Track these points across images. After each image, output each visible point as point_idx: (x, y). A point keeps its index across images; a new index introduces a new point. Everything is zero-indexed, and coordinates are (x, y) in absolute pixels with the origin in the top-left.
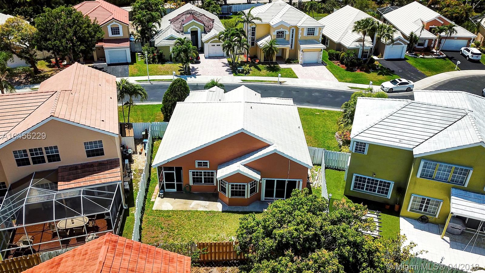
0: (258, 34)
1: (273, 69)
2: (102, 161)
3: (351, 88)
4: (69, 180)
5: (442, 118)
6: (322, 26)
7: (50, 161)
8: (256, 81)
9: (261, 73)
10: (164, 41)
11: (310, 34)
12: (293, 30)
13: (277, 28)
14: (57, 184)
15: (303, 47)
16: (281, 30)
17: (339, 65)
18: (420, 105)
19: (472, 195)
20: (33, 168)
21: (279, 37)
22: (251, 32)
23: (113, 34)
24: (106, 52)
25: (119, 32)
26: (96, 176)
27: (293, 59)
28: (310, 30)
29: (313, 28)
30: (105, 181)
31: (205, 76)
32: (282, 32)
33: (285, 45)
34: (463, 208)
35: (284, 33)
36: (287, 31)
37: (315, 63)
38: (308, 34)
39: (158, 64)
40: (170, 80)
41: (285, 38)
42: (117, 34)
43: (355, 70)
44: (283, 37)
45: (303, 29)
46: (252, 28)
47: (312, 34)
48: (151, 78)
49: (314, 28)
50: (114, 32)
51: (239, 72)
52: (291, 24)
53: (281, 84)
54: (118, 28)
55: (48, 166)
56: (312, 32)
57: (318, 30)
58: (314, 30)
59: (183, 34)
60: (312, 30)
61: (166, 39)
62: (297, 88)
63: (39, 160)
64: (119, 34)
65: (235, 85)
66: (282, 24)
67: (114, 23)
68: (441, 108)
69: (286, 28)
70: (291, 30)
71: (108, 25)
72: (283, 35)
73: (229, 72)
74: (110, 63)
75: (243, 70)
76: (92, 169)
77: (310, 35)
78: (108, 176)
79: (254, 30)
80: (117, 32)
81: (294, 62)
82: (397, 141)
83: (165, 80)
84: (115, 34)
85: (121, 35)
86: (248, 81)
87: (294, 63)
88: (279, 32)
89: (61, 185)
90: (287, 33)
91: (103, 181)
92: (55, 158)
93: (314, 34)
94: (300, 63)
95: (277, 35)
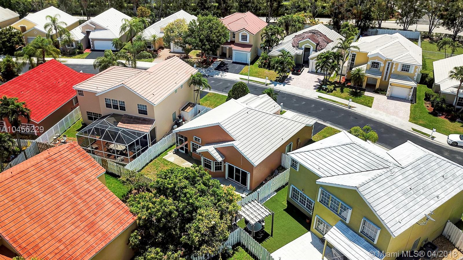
0: (357, 60)
1: (356, 94)
2: (146, 118)
3: (414, 130)
4: (124, 123)
5: (366, 163)
6: (419, 64)
7: (120, 109)
8: (330, 100)
9: (343, 95)
10: (277, 52)
11: (404, 70)
12: (389, 63)
13: (372, 58)
14: (118, 122)
15: (392, 80)
16: (376, 61)
17: (428, 106)
18: (358, 148)
19: (351, 232)
20: (112, 111)
21: (374, 67)
22: (351, 57)
23: (242, 40)
24: (234, 53)
25: (246, 39)
26: (138, 125)
27: (382, 90)
28: (405, 67)
29: (408, 65)
30: (140, 130)
31: (293, 86)
32: (378, 63)
33: (376, 75)
34: (335, 237)
35: (379, 64)
36: (382, 63)
37: (402, 99)
38: (402, 70)
39: (266, 69)
40: (263, 83)
41: (379, 70)
42: (245, 40)
43: (439, 115)
44: (378, 68)
45: (397, 64)
46: (353, 55)
47: (406, 71)
48: (251, 78)
49: (410, 65)
50: (243, 39)
51: (323, 90)
52: (388, 58)
53: (350, 108)
54: (247, 36)
55: (119, 112)
56: (407, 69)
57: (414, 68)
58: (409, 68)
59: (297, 49)
60: (407, 67)
61: (279, 51)
62: (360, 116)
63: (116, 107)
64: (246, 41)
65: (309, 99)
66: (377, 56)
67: (244, 32)
68: (372, 155)
69: (382, 60)
70: (387, 64)
71: (240, 32)
72: (378, 66)
73: (315, 88)
74: (235, 61)
75: (327, 89)
76: (138, 121)
77: (404, 72)
78: (143, 127)
79: (355, 57)
80: (245, 39)
81: (382, 92)
82: (317, 167)
83: (260, 82)
84: (243, 40)
85: (248, 41)
86: (323, 98)
87: (382, 94)
88: (375, 63)
89: (120, 125)
90: (382, 65)
91: (139, 130)
92: (123, 108)
93: (408, 71)
94: (387, 95)
95: (372, 65)
